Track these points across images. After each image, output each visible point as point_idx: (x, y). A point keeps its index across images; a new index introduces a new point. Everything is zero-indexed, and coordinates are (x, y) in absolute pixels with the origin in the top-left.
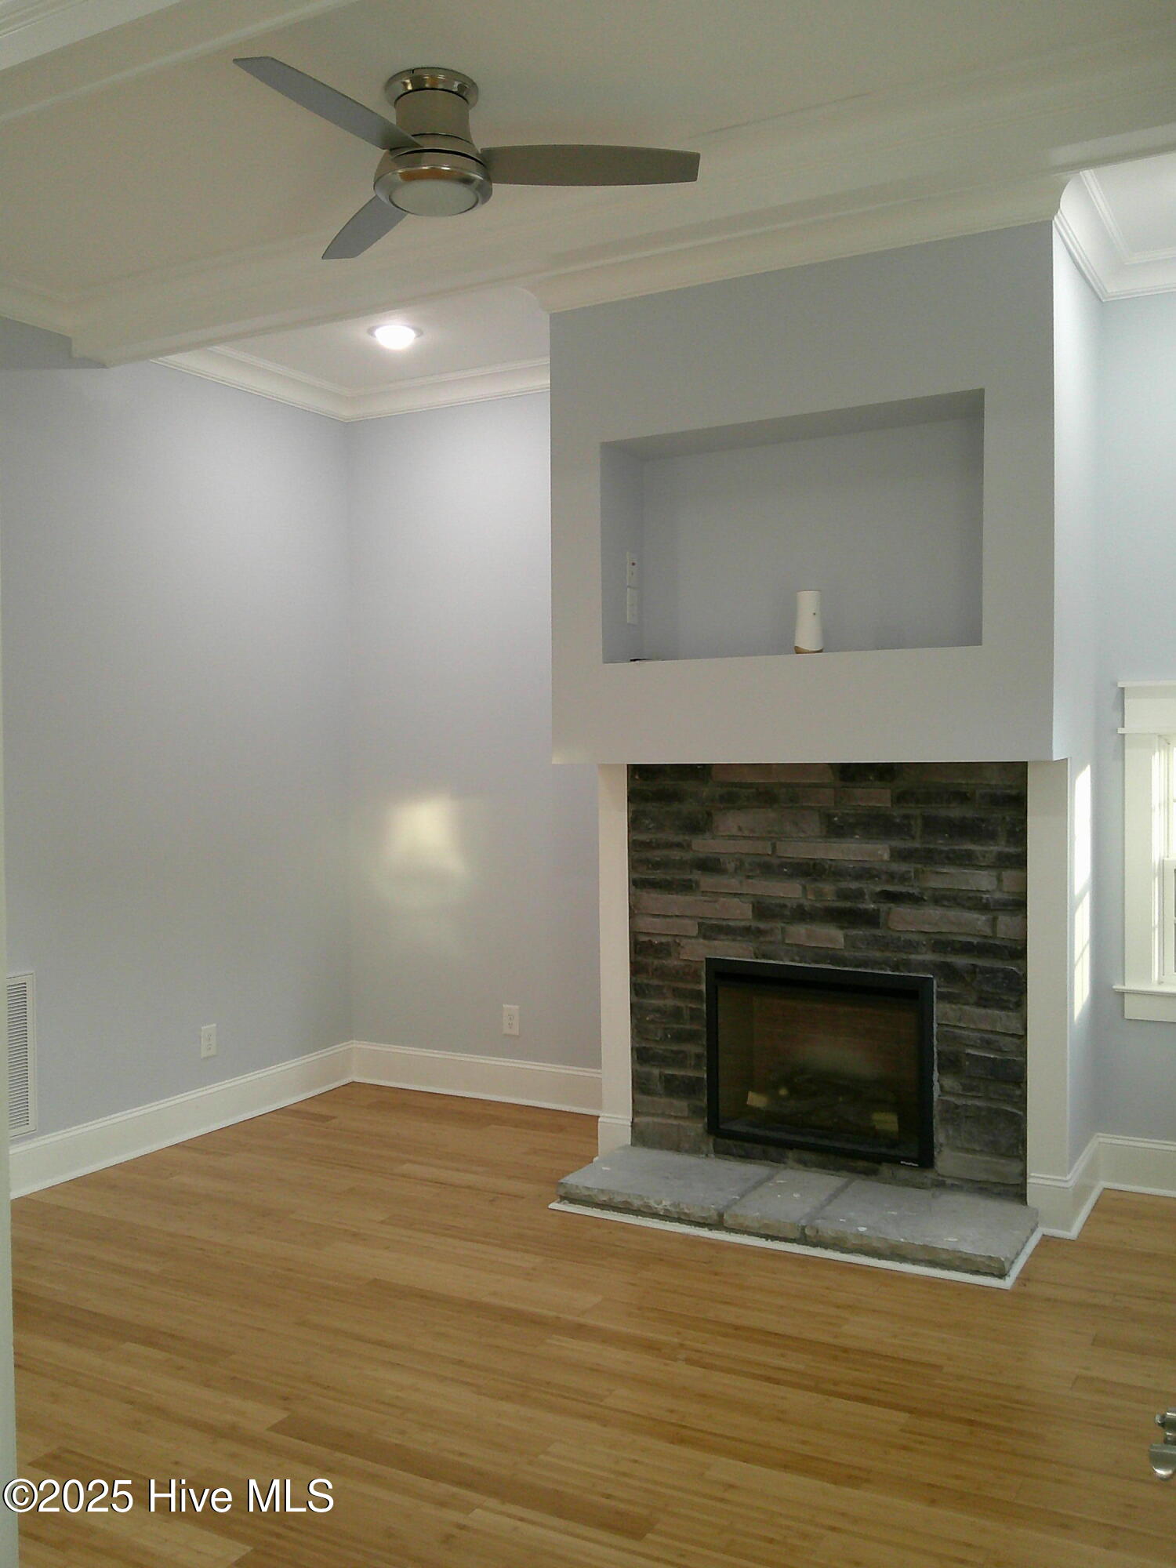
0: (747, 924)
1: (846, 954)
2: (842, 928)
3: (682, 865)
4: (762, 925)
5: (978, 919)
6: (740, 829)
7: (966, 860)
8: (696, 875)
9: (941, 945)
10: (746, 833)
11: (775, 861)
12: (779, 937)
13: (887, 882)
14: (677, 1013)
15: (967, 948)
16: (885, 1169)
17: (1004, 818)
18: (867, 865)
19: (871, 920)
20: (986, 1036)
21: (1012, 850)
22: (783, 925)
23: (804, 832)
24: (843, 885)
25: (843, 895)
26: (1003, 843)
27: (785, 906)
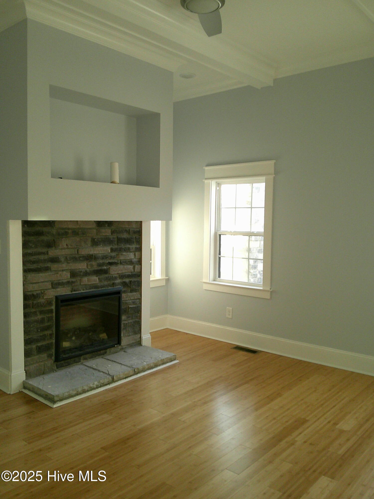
0: (68, 280)
1: (99, 285)
2: (97, 276)
3: (45, 261)
4: (73, 280)
5: (131, 267)
6: (67, 245)
7: (128, 250)
8: (49, 265)
9: (122, 276)
10: (70, 246)
11: (77, 256)
12: (79, 283)
13: (110, 259)
14: (42, 321)
15: (129, 276)
16: (108, 350)
17: (136, 237)
18: (105, 254)
19: (106, 272)
20: (133, 301)
21: (138, 246)
22: (80, 278)
23: (87, 245)
24: (98, 262)
25: (99, 265)
26: (136, 244)
27: (81, 272)
